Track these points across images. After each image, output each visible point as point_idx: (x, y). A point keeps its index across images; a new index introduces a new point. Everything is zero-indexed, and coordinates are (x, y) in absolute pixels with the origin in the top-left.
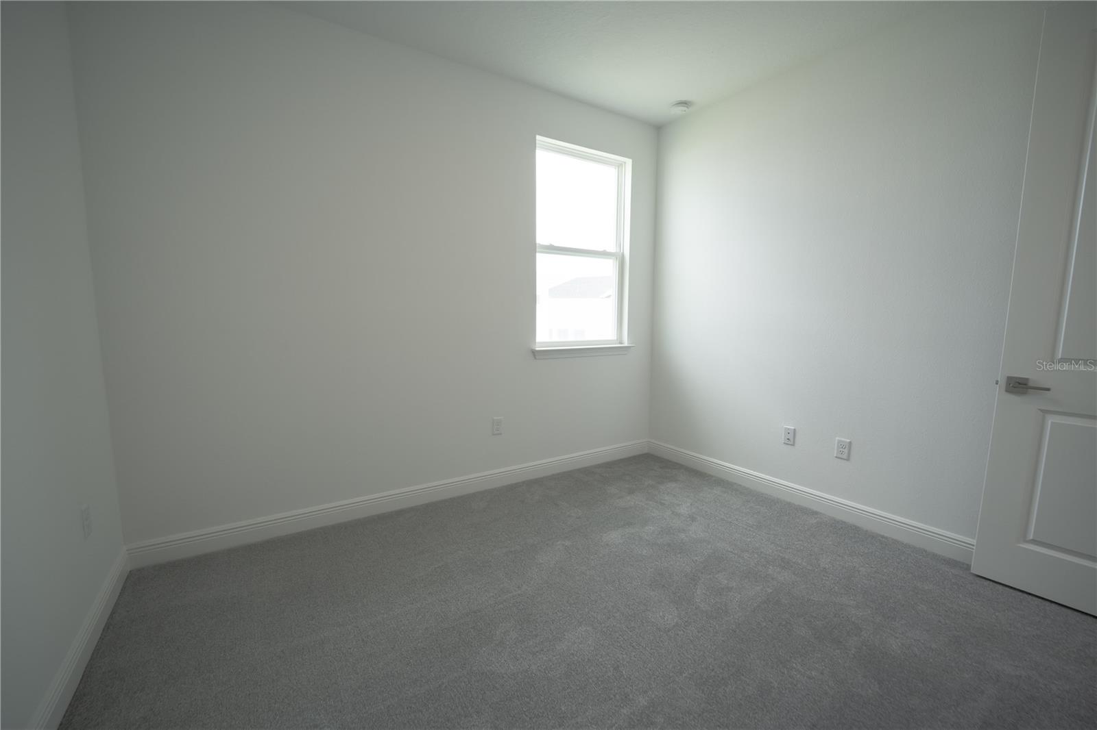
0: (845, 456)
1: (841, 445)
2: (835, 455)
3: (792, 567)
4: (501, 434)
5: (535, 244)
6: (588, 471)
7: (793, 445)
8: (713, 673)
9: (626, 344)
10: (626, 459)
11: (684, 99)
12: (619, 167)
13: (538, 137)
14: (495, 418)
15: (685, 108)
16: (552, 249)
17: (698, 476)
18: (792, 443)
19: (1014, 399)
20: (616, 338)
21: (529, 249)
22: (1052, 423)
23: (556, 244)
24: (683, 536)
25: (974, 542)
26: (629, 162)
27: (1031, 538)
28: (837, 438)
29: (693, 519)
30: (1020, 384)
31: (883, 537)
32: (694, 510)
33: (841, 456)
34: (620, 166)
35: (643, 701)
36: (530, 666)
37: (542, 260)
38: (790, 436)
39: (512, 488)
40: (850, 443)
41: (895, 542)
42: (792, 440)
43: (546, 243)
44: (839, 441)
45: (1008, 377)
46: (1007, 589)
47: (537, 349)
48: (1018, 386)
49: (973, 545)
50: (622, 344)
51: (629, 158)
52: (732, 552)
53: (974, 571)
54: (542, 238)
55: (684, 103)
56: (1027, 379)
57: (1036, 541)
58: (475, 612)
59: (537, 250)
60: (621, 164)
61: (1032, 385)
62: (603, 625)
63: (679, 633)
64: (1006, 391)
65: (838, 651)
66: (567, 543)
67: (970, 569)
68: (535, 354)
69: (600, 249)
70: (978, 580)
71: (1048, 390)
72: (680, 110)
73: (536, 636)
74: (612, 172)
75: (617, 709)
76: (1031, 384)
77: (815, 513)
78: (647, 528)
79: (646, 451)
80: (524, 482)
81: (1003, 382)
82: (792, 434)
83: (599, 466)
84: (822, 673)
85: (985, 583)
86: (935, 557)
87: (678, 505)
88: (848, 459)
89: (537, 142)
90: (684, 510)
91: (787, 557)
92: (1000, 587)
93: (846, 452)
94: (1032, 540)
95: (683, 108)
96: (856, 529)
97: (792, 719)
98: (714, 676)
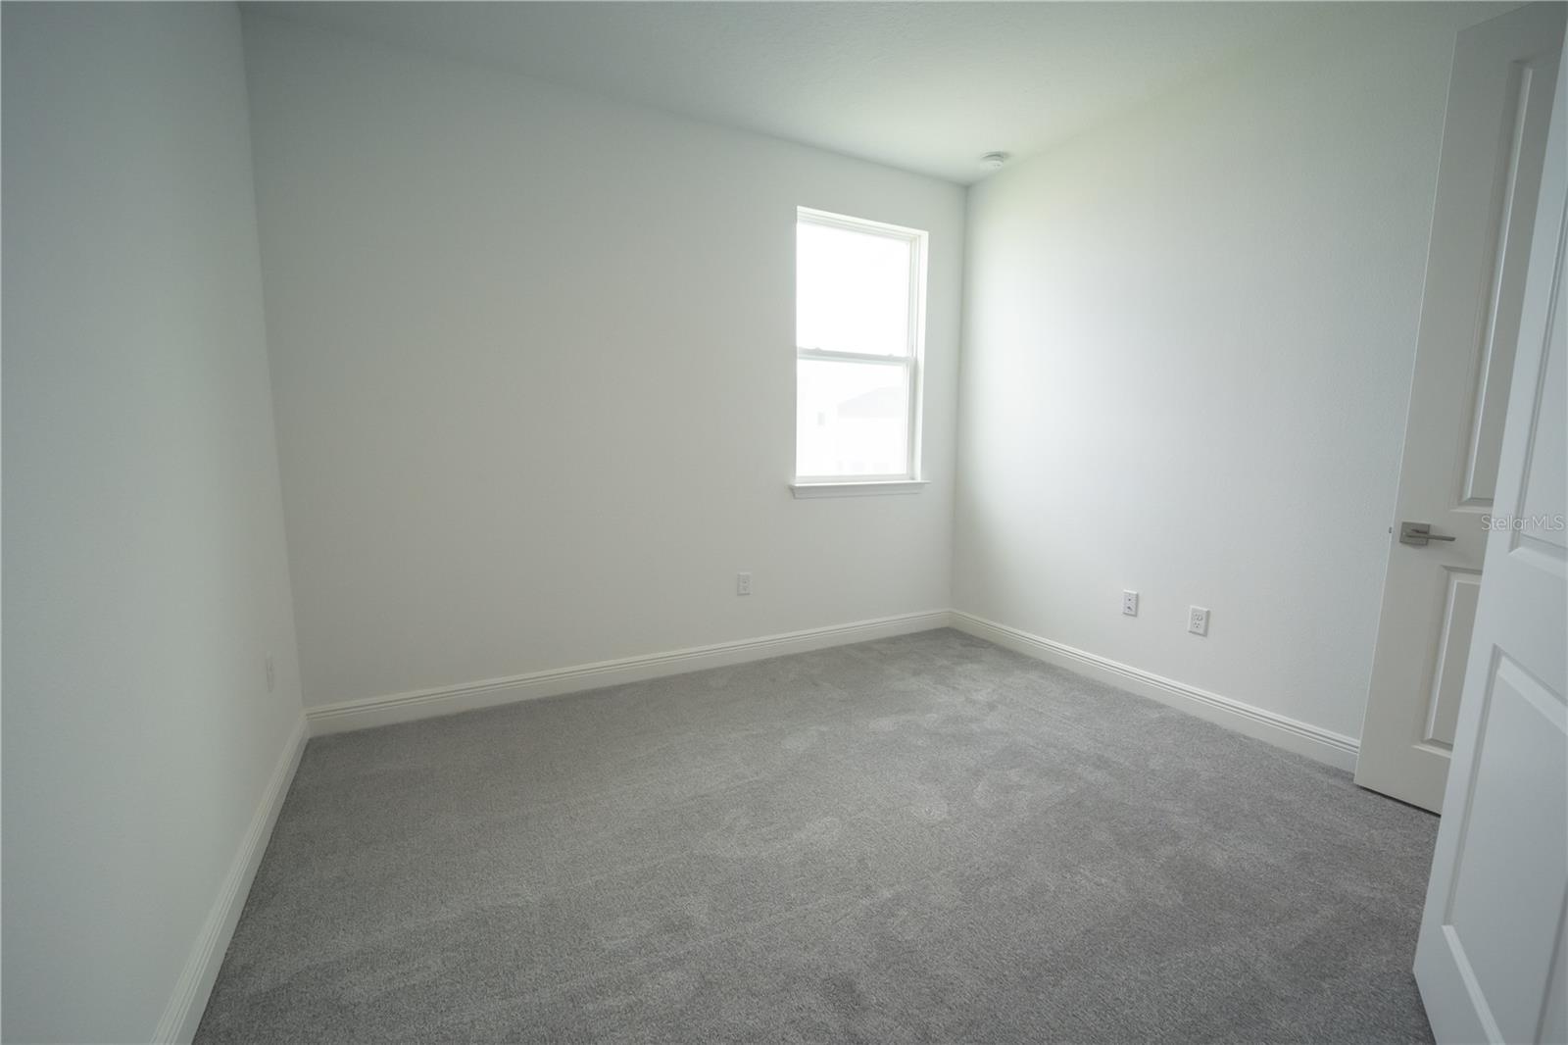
0: (1201, 631)
1: (1196, 616)
2: (1189, 628)
3: (1110, 766)
4: (748, 594)
5: (795, 348)
6: (864, 647)
7: (1135, 616)
8: (977, 872)
9: (919, 480)
10: (916, 633)
11: (995, 149)
12: (911, 242)
13: (800, 208)
14: (741, 573)
15: (998, 162)
16: (818, 354)
17: (1011, 657)
18: (1133, 613)
19: (1410, 551)
20: (905, 472)
21: (788, 354)
22: (1458, 584)
23: (825, 348)
24: (974, 726)
25: (1357, 742)
26: (924, 236)
27: (1430, 737)
28: (1192, 607)
29: (992, 707)
30: (1418, 532)
31: (1245, 737)
32: (995, 697)
33: (1195, 630)
34: (913, 240)
35: (887, 894)
36: (760, 852)
37: (804, 368)
38: (1132, 605)
39: (763, 664)
40: (1208, 613)
41: (1262, 744)
42: (1134, 609)
43: (811, 346)
44: (1194, 610)
45: (1404, 523)
46: (1399, 805)
47: (797, 485)
48: (1417, 535)
49: (1357, 748)
50: (913, 479)
51: (924, 229)
52: (1033, 747)
53: (1358, 781)
54: (804, 339)
55: (998, 156)
56: (1429, 526)
57: (1438, 741)
58: (702, 797)
59: (798, 355)
60: (916, 239)
61: (1437, 534)
62: (853, 817)
63: (945, 829)
64: (1401, 542)
65: (1143, 860)
66: (824, 729)
67: (1352, 780)
68: (793, 490)
69: (885, 353)
70: (1362, 793)
71: (1453, 539)
72: (991, 165)
73: (772, 823)
74: (901, 249)
75: (855, 899)
76: (1432, 533)
77: (1160, 706)
78: (929, 715)
79: (946, 624)
80: (777, 658)
81: (1398, 531)
82: (1133, 600)
83: (879, 642)
84: (1115, 881)
85: (1370, 797)
86: (1312, 764)
87: (976, 690)
88: (1205, 634)
89: (798, 214)
90: (982, 696)
91: (1106, 755)
92: (1390, 803)
93: (1203, 625)
94: (1432, 739)
95: (995, 162)
96: (1212, 727)
97: (1062, 924)
98: (978, 875)
